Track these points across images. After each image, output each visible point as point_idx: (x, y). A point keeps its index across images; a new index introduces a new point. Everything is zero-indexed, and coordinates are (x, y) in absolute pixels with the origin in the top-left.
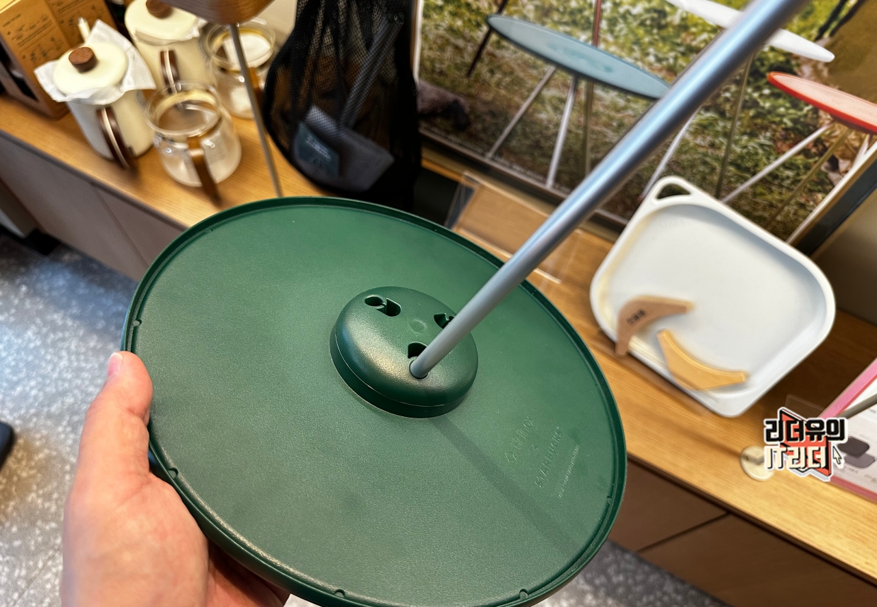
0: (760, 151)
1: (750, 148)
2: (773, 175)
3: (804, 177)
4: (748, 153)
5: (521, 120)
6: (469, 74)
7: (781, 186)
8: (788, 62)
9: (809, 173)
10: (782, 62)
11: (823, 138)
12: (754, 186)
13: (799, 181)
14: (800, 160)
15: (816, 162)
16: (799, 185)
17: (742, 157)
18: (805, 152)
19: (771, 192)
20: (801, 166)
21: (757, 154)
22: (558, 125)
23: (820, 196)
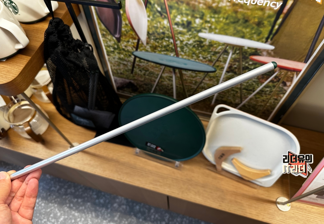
0: (254, 83)
1: (250, 83)
2: (262, 91)
3: (274, 90)
4: (250, 85)
5: (157, 85)
6: (132, 72)
7: (266, 94)
8: (256, 52)
9: (276, 88)
10: (254, 52)
11: (278, 76)
12: (255, 95)
13: (272, 91)
14: (271, 84)
15: (277, 84)
16: (273, 93)
17: (247, 86)
18: (272, 81)
19: (262, 96)
20: (272, 86)
21: (253, 84)
22: (172, 85)
23: (282, 95)
